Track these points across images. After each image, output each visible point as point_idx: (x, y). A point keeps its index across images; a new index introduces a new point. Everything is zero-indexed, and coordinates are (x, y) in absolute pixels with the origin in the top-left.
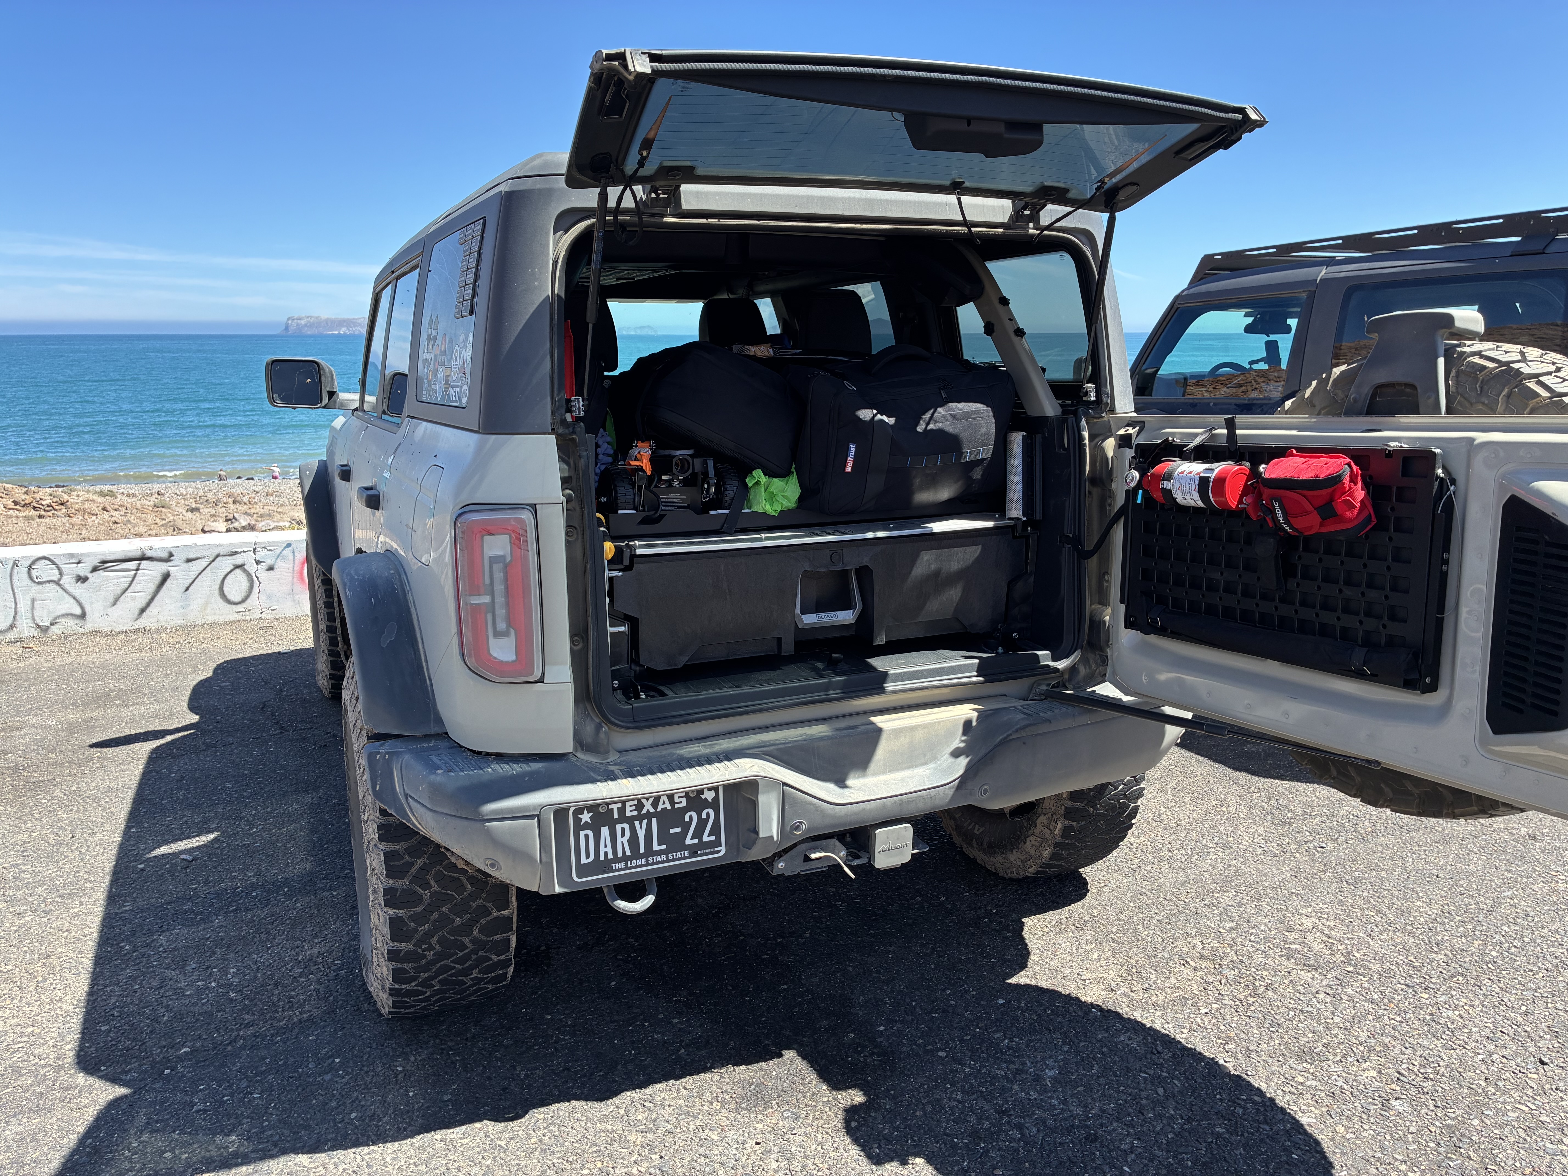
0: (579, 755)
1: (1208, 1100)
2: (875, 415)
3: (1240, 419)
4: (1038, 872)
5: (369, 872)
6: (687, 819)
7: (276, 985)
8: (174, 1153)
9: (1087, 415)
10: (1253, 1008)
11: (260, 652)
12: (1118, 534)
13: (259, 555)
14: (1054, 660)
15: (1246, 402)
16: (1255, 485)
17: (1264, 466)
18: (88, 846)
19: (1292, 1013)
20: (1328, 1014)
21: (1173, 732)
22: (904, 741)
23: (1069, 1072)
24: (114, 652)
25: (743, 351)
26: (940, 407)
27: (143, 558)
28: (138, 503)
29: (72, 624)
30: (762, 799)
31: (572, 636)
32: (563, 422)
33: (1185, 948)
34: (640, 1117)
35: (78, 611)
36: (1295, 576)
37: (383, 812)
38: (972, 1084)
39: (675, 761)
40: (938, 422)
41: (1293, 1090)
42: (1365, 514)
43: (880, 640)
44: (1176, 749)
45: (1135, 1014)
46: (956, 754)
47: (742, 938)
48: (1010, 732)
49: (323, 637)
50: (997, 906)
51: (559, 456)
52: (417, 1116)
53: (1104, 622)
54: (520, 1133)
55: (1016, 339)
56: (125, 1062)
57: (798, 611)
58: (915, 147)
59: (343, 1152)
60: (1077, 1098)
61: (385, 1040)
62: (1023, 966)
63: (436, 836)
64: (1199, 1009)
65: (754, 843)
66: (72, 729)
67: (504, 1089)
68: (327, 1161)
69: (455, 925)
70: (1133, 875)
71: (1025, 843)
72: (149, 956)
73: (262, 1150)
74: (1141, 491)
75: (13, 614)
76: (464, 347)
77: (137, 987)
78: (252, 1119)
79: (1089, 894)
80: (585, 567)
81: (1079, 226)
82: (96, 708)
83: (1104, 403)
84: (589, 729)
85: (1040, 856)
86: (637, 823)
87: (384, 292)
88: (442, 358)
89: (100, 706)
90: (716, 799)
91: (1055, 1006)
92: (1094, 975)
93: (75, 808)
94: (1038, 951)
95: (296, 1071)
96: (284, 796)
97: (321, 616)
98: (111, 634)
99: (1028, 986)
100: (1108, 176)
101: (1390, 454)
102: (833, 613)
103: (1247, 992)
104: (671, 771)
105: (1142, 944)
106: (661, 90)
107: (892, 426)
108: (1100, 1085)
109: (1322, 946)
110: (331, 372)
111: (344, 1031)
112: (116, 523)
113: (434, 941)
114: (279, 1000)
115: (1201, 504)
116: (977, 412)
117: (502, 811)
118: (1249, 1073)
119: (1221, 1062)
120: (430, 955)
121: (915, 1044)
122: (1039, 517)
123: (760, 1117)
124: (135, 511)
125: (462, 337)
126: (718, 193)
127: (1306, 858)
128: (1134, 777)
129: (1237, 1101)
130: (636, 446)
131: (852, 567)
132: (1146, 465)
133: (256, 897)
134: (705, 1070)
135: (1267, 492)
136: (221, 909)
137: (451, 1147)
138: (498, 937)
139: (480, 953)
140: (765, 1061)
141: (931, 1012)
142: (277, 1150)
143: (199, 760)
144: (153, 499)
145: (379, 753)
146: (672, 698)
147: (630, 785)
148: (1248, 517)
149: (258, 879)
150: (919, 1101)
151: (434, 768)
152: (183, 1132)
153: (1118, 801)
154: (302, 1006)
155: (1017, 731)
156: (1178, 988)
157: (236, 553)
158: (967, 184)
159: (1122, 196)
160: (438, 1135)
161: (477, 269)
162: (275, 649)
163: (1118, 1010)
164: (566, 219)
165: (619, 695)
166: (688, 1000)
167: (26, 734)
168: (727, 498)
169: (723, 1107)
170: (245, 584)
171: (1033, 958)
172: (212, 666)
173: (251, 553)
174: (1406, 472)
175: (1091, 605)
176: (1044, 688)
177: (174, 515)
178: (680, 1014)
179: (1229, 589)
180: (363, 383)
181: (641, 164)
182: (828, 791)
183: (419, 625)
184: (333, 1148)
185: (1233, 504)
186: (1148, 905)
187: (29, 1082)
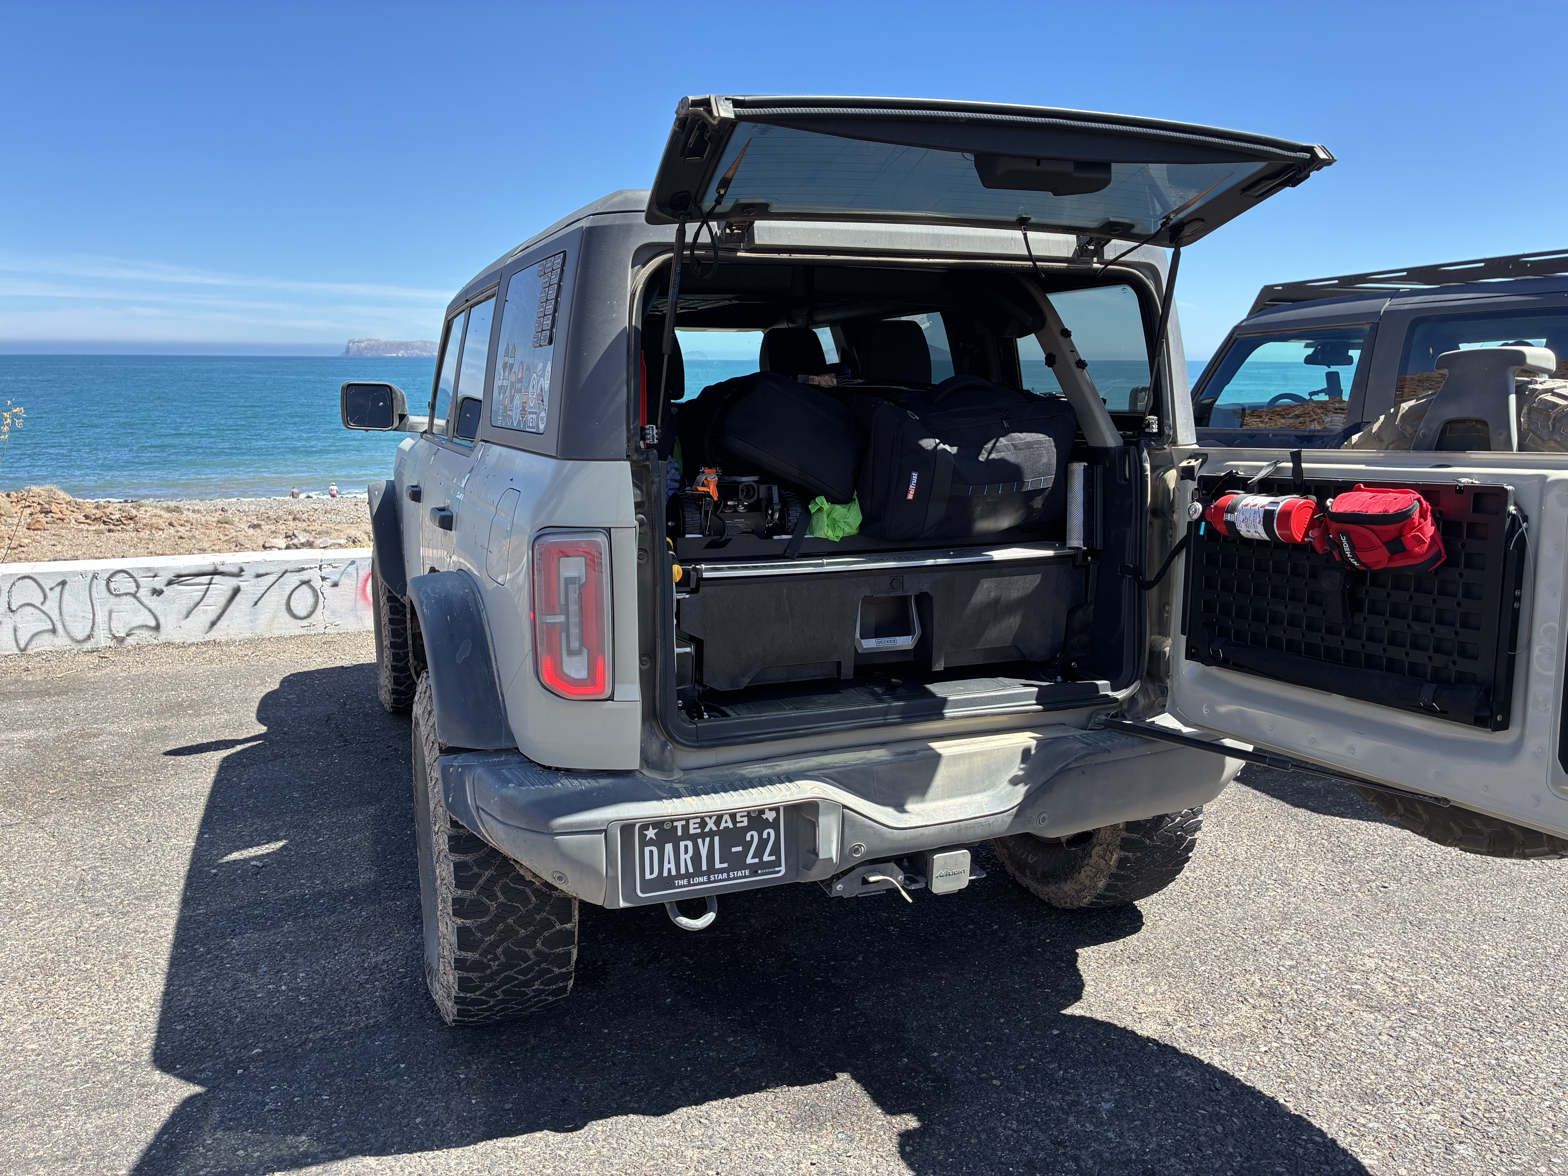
0: (644, 772)
1: (1268, 1139)
2: (937, 445)
3: (1306, 452)
4: (1092, 903)
5: (439, 882)
6: (748, 838)
7: (343, 990)
8: (247, 1151)
9: (1148, 446)
10: (1314, 1048)
11: (324, 666)
12: (1180, 565)
13: (326, 571)
14: (1113, 690)
15: (1307, 433)
16: (1322, 519)
17: (1331, 500)
18: (164, 851)
19: (1354, 1054)
20: (1390, 1056)
21: (1233, 765)
22: (962, 768)
23: (1125, 1105)
24: (186, 663)
25: (808, 380)
26: (1002, 436)
27: (215, 573)
28: (203, 519)
29: (146, 636)
30: (823, 821)
31: (641, 656)
32: (638, 449)
33: (1244, 985)
34: (696, 1133)
35: (153, 623)
36: (1362, 611)
37: (454, 824)
38: (1026, 1114)
39: (737, 780)
40: (1000, 452)
41: (1355, 1132)
42: (1435, 550)
43: (939, 666)
44: (1232, 783)
45: (1193, 1049)
46: (1015, 781)
47: (795, 959)
48: (1070, 761)
49: (387, 653)
50: (1050, 936)
51: (633, 483)
52: (480, 1123)
53: (1165, 653)
54: (580, 1143)
55: (1077, 371)
56: (200, 1061)
57: (858, 636)
58: (984, 185)
59: (409, 1155)
60: (1134, 1132)
61: (448, 1048)
62: (1078, 997)
63: (506, 849)
64: (1258, 1047)
65: (814, 864)
66: (147, 737)
67: (564, 1100)
68: (393, 1164)
69: (519, 936)
70: (1190, 909)
71: (1080, 873)
72: (222, 958)
73: (331, 1151)
74: (1203, 524)
75: (91, 625)
76: (543, 376)
77: (211, 988)
78: (321, 1119)
79: (1144, 927)
80: (655, 589)
81: (1143, 260)
82: (170, 717)
83: (1166, 435)
84: (655, 746)
85: (1095, 887)
86: (700, 841)
87: (455, 320)
88: (519, 386)
89: (173, 715)
90: (777, 819)
91: (1110, 1038)
92: (1150, 1009)
93: (151, 814)
94: (1092, 983)
95: (362, 1075)
96: (349, 807)
97: (385, 632)
98: (183, 646)
99: (1082, 1018)
100: (1173, 212)
101: (1461, 490)
102: (892, 639)
103: (1308, 1032)
104: (734, 791)
105: (1199, 979)
106: (742, 132)
107: (954, 455)
108: (1157, 1120)
109: (1385, 987)
110: (402, 396)
111: (409, 1038)
112: (181, 538)
113: (499, 951)
114: (346, 1005)
115: (1265, 537)
116: (1039, 442)
117: (571, 825)
118: (1310, 1113)
119: (1281, 1101)
120: (495, 965)
121: (969, 1071)
122: (1099, 546)
123: (814, 1138)
124: (199, 526)
125: (541, 365)
126: (789, 229)
127: (1369, 898)
128: (1191, 809)
129: (1297, 1141)
130: (703, 472)
131: (912, 593)
132: (1209, 498)
133: (323, 904)
134: (760, 1089)
135: (1334, 526)
136: (290, 915)
137: (512, 1154)
138: (560, 950)
139: (542, 966)
140: (820, 1082)
141: (984, 1040)
142: (345, 1151)
143: (268, 769)
144: (217, 516)
145: (452, 766)
146: (734, 719)
147: (693, 803)
148: (1313, 550)
149: (324, 887)
150: (974, 1128)
151: (506, 782)
152: (255, 1131)
153: (1175, 833)
154: (368, 1012)
155: (1076, 760)
156: (1237, 1025)
157: (303, 569)
158: (1033, 220)
159: (1187, 231)
160: (500, 1142)
161: (556, 301)
162: (339, 664)
163: (1175, 1045)
164: (644, 254)
165: (683, 714)
166: (742, 1019)
167: (103, 741)
168: (790, 524)
169: (778, 1126)
170: (310, 600)
171: (1088, 989)
172: (279, 678)
173: (317, 570)
174: (1476, 509)
175: (1151, 635)
176: (1103, 717)
177: (236, 531)
178: (735, 1033)
179: (1293, 622)
180: (433, 407)
181: (718, 201)
182: (887, 815)
183: (493, 643)
184: (399, 1152)
185: (1299, 537)
186: (1205, 940)
187: (108, 1078)
